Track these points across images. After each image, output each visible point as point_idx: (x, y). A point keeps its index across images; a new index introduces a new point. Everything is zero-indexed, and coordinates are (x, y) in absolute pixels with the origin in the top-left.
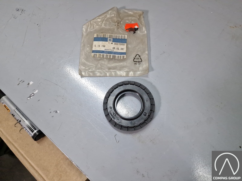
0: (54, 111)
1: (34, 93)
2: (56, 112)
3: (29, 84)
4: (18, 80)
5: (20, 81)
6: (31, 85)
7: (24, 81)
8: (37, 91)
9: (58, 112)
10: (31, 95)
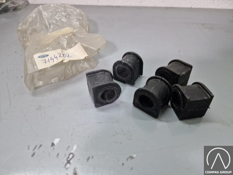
0: (127, 159)
1: (72, 152)
2: (132, 157)
3: (53, 144)
4: (29, 149)
5: (34, 149)
6: (58, 144)
7: (41, 146)
8: (75, 148)
9: (134, 156)
10: (69, 158)
